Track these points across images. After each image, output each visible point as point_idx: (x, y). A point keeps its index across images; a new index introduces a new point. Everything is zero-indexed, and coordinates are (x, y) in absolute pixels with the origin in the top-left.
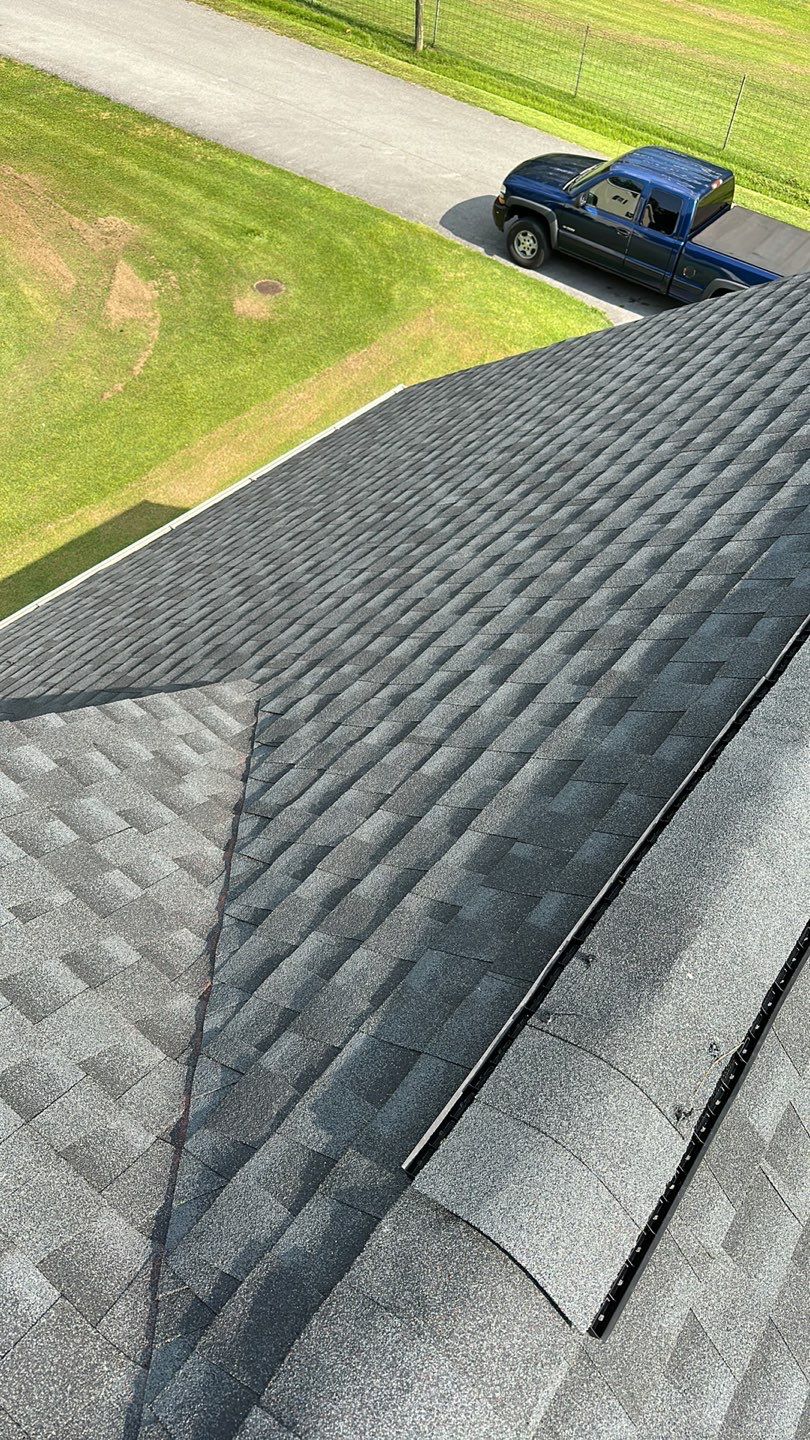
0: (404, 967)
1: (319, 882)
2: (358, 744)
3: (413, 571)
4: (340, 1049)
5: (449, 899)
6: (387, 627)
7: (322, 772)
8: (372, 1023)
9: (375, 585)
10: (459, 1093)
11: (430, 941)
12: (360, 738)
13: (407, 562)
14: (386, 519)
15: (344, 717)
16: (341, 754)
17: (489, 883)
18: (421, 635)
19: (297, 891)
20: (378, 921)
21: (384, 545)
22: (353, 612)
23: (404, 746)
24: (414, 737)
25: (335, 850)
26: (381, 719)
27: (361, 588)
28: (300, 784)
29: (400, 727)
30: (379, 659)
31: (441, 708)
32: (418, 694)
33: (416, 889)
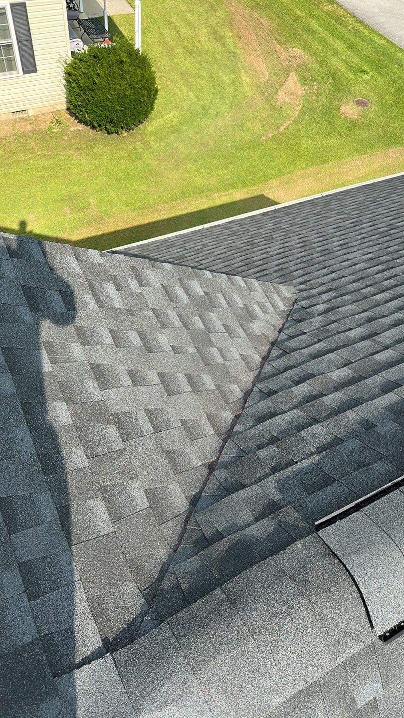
0: (338, 441)
1: (304, 389)
2: (343, 334)
3: (398, 260)
4: (296, 463)
5: (372, 421)
6: (375, 283)
7: (320, 341)
8: (315, 458)
9: (375, 262)
10: (353, 504)
11: (356, 435)
12: (344, 331)
13: (396, 256)
14: (390, 232)
15: (339, 319)
16: (332, 335)
17: (396, 420)
18: (393, 293)
19: (292, 389)
20: (330, 416)
21: (385, 244)
22: (358, 271)
23: (367, 343)
24: (375, 340)
25: (317, 377)
26: (359, 326)
27: (366, 261)
28: (307, 342)
29: (368, 332)
30: (366, 298)
31: (393, 330)
32: (383, 320)
33: (355, 409)
